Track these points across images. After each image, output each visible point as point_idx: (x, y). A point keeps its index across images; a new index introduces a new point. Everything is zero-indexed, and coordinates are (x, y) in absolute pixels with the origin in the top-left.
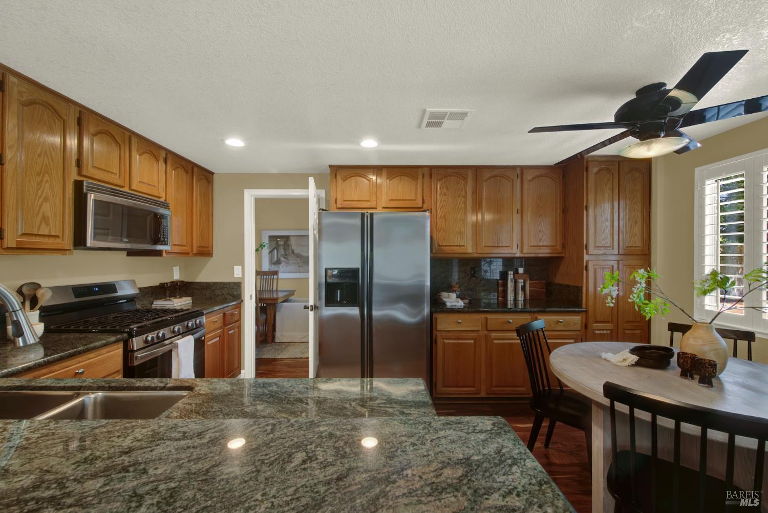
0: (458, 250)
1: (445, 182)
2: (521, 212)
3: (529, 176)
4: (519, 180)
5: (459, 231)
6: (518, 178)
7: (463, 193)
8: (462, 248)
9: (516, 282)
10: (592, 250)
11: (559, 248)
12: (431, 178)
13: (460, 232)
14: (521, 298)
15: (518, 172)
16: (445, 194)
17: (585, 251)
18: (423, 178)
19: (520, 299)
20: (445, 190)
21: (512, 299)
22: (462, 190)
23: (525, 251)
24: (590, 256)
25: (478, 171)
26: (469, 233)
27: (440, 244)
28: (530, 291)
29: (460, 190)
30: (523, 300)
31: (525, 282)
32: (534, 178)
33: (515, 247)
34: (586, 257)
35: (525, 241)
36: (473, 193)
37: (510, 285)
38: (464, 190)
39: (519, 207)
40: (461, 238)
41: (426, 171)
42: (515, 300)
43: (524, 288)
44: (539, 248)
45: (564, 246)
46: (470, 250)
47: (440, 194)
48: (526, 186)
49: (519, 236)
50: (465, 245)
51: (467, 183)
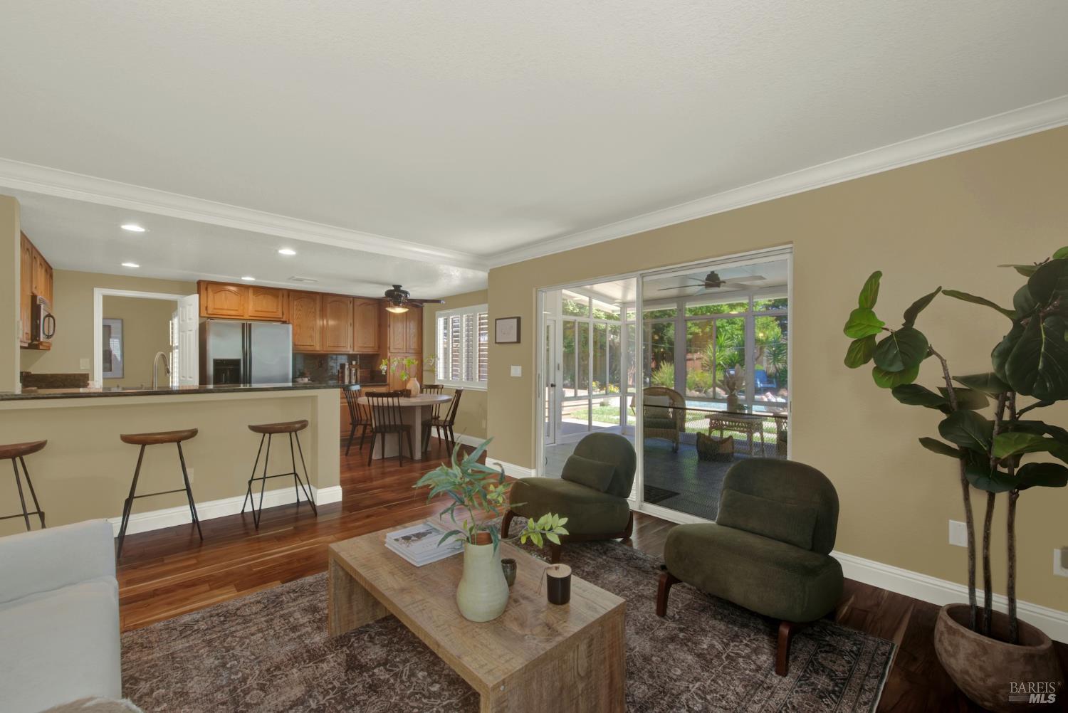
0: (310, 348)
1: (299, 302)
2: (353, 325)
3: (358, 302)
4: (351, 305)
5: (310, 334)
6: (351, 303)
7: (313, 310)
8: (313, 347)
9: (350, 370)
10: (392, 350)
11: (377, 348)
12: (289, 297)
13: (312, 335)
15: (351, 299)
16: (300, 310)
18: (283, 296)
19: (353, 381)
20: (299, 307)
21: (348, 382)
23: (356, 349)
25: (324, 296)
26: (317, 336)
27: (296, 344)
28: (361, 377)
29: (311, 308)
30: (355, 381)
31: (356, 370)
32: (361, 304)
33: (349, 348)
35: (355, 343)
36: (320, 311)
37: (347, 372)
38: (314, 307)
39: (351, 322)
40: (312, 339)
41: (286, 294)
42: (350, 382)
43: (356, 374)
44: (364, 348)
45: (379, 347)
46: (318, 348)
47: (296, 309)
48: (356, 307)
49: (352, 341)
50: (315, 345)
51: (316, 304)
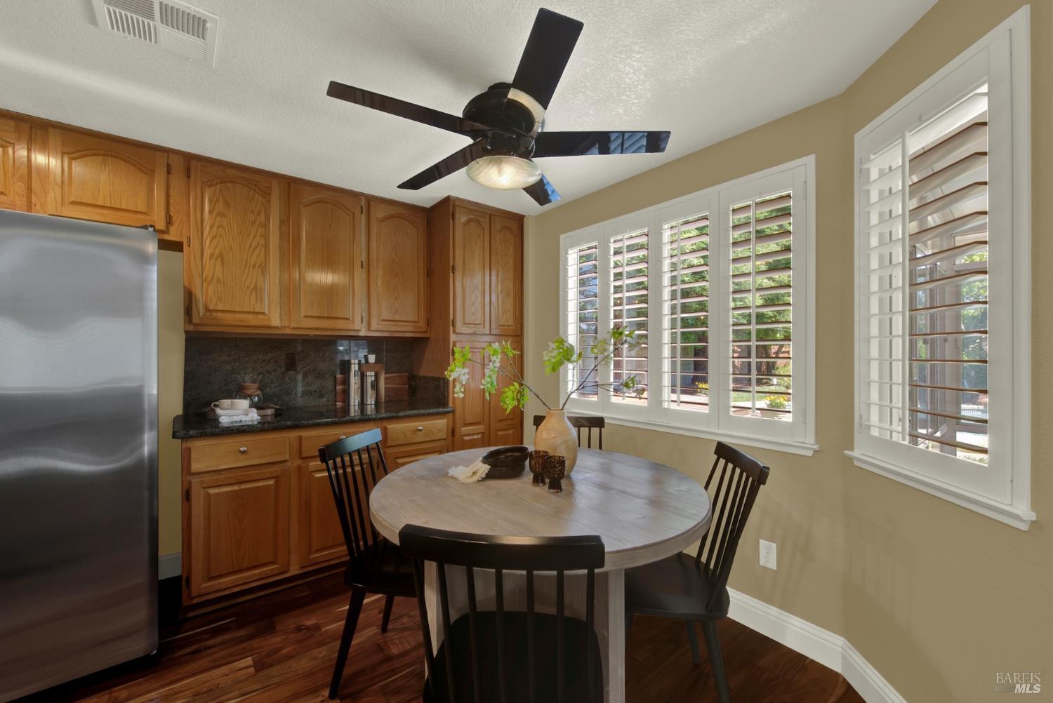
0: (252, 320)
1: (221, 191)
2: (367, 266)
4: (363, 217)
5: (252, 286)
6: (362, 213)
7: (262, 217)
8: (261, 317)
9: (363, 377)
10: (460, 327)
11: (422, 324)
12: (189, 177)
13: (255, 288)
14: (370, 400)
15: (363, 203)
16: (222, 215)
17: (451, 328)
18: (168, 173)
19: (369, 402)
20: (220, 206)
21: (357, 403)
22: (259, 214)
23: (374, 326)
24: (458, 336)
25: (292, 187)
27: (211, 308)
28: (386, 388)
29: (256, 213)
30: (373, 402)
31: (376, 376)
32: (387, 218)
33: (358, 319)
34: (453, 337)
35: (374, 312)
36: (282, 222)
37: (354, 381)
38: (263, 214)
39: (364, 259)
40: (257, 298)
42: (362, 404)
43: (375, 385)
44: (394, 323)
45: (429, 323)
46: (276, 321)
47: (211, 212)
49: (364, 304)
50: (266, 312)
51: (269, 202)
